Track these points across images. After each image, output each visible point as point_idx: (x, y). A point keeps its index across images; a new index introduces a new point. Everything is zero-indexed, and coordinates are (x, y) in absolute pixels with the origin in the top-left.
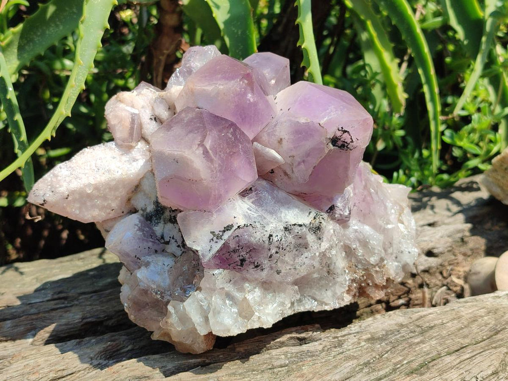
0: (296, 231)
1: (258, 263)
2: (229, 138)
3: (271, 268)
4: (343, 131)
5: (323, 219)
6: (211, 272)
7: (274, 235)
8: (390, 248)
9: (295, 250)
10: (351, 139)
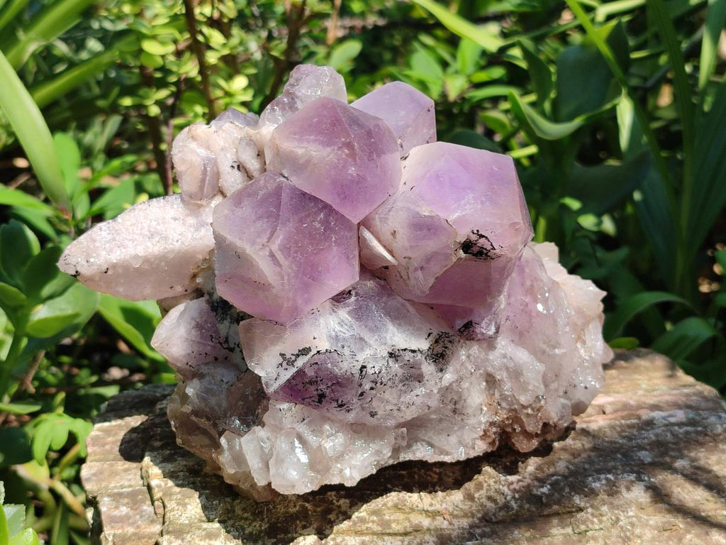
0: (407, 358)
1: (342, 401)
2: (316, 229)
3: (363, 409)
4: (479, 235)
5: (450, 342)
6: (278, 406)
7: (369, 366)
8: (553, 382)
9: (401, 385)
10: (492, 245)
